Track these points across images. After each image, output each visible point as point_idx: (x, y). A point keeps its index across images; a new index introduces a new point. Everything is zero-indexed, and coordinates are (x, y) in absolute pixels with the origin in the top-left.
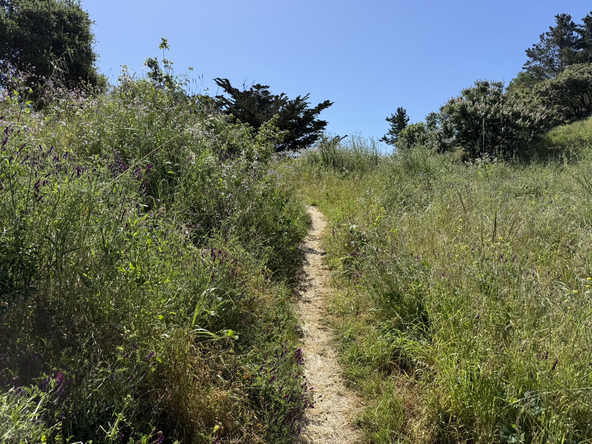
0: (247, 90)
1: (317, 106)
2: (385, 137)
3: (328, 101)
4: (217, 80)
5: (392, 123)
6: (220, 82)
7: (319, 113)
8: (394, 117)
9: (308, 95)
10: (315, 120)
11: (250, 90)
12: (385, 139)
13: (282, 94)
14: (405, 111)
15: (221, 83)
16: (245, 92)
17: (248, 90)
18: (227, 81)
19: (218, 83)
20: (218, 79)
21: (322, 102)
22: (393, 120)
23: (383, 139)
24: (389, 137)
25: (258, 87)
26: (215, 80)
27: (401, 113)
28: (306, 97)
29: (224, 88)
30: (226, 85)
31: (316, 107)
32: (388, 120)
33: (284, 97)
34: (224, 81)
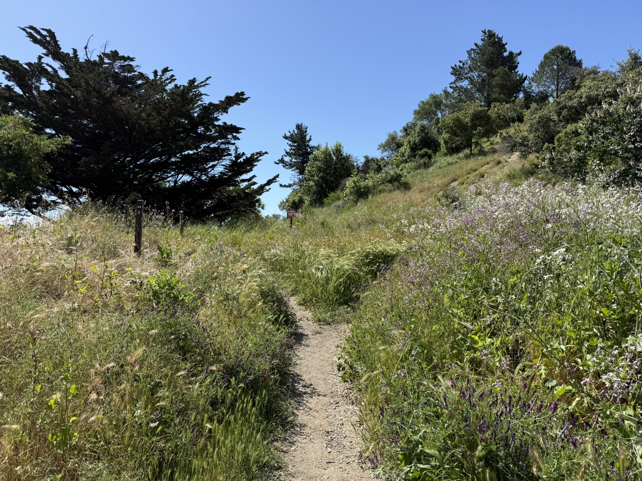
0: (92, 60)
1: (223, 99)
2: (282, 159)
3: (243, 94)
4: (29, 30)
5: (290, 143)
6: (35, 35)
7: (227, 113)
8: (292, 135)
9: (207, 79)
10: (220, 123)
11: (97, 59)
12: (282, 161)
13: (166, 70)
14: (306, 128)
15: (39, 37)
16: (88, 61)
17: (94, 58)
18: (51, 34)
19: (31, 36)
20: (31, 28)
21: (232, 95)
22: (291, 138)
23: (280, 161)
24: (287, 159)
25: (114, 55)
26: (24, 30)
27: (301, 131)
28: (204, 84)
29: (45, 48)
30: (49, 42)
31: (221, 101)
32: (286, 137)
33: (168, 74)
34: (45, 33)
